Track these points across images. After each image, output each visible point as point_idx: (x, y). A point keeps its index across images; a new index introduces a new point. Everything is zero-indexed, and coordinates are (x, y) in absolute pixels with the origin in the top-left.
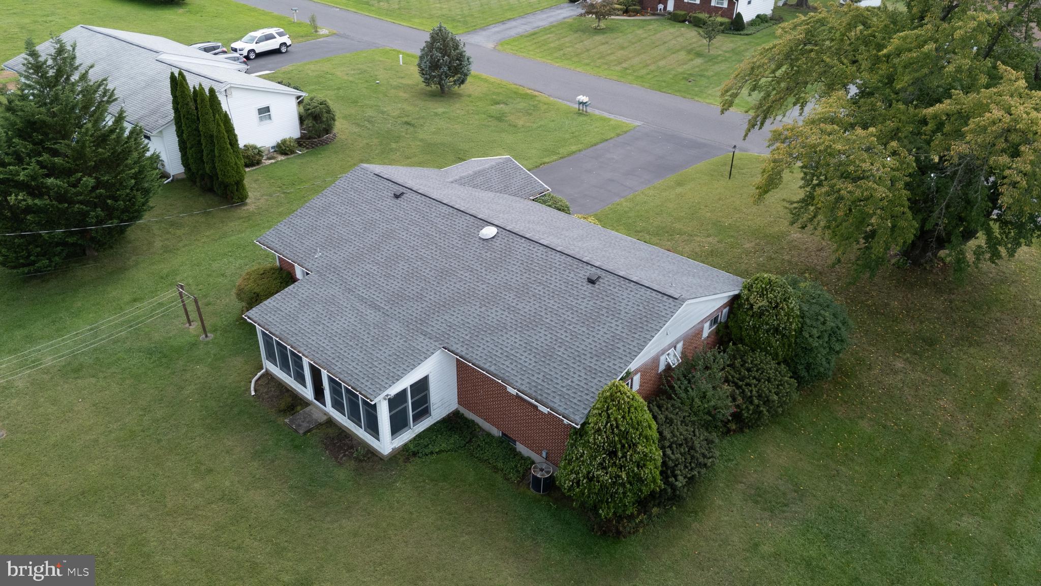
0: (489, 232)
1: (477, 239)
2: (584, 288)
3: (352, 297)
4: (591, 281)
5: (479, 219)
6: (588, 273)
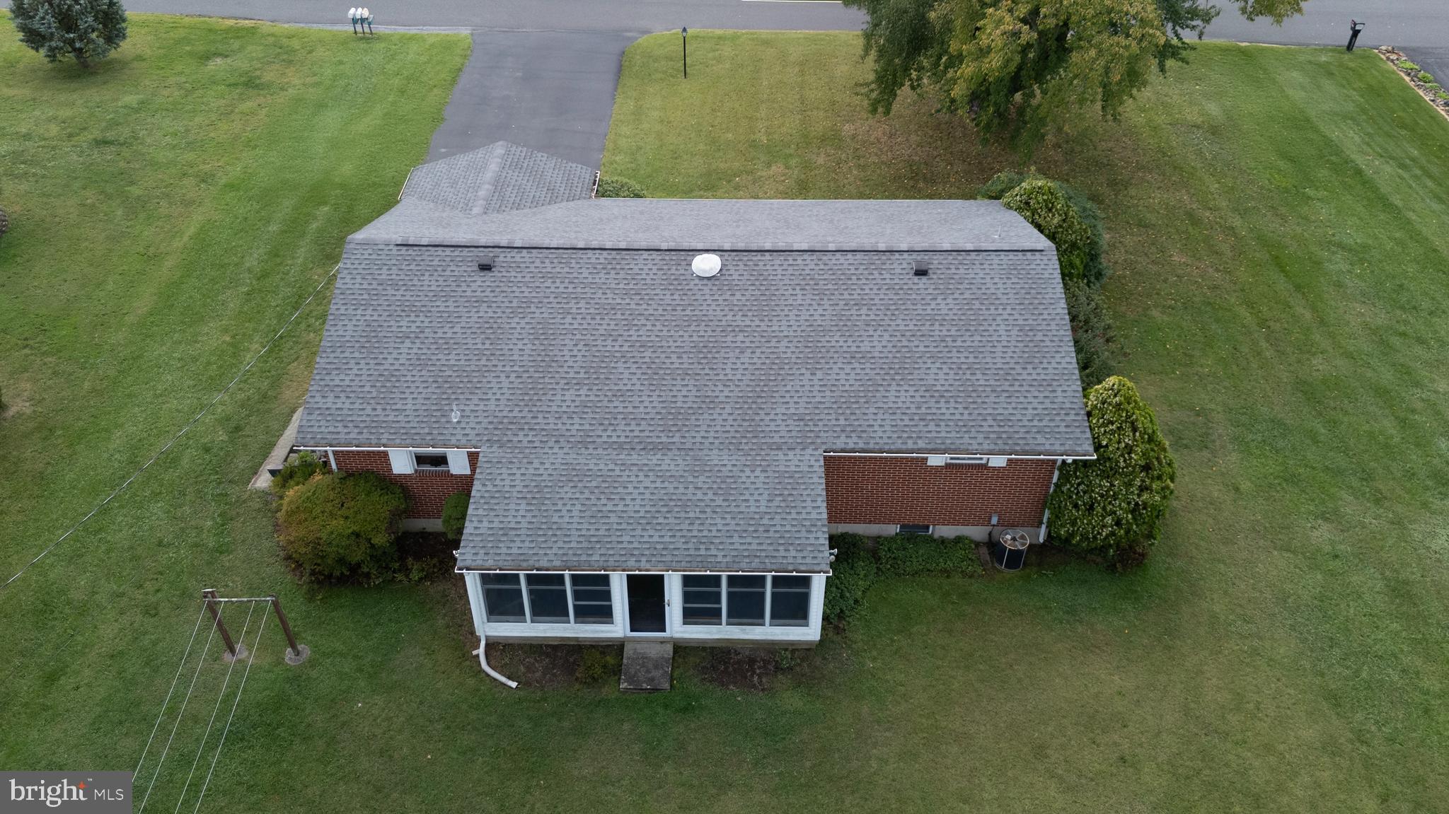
0: (707, 264)
1: (697, 281)
2: (921, 286)
3: (600, 451)
4: (921, 273)
5: (666, 250)
6: (905, 265)
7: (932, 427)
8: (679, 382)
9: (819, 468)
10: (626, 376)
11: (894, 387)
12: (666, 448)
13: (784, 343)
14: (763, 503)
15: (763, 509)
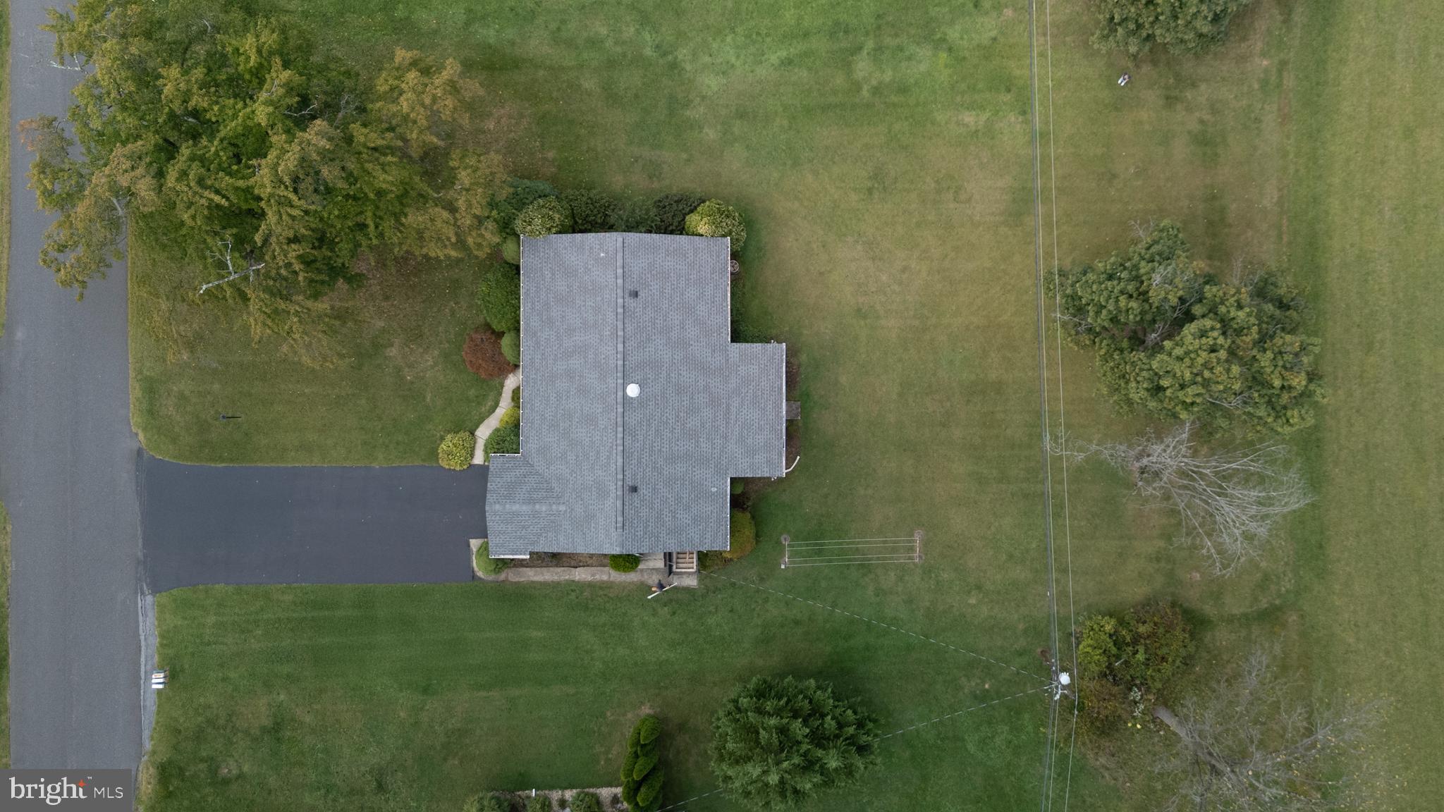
1: (642, 394)
2: (643, 295)
4: (636, 295)
6: (631, 302)
7: (717, 299)
8: (696, 401)
9: (736, 345)
10: (693, 423)
11: (698, 312)
12: (728, 405)
13: (676, 357)
14: (754, 367)
15: (757, 367)
